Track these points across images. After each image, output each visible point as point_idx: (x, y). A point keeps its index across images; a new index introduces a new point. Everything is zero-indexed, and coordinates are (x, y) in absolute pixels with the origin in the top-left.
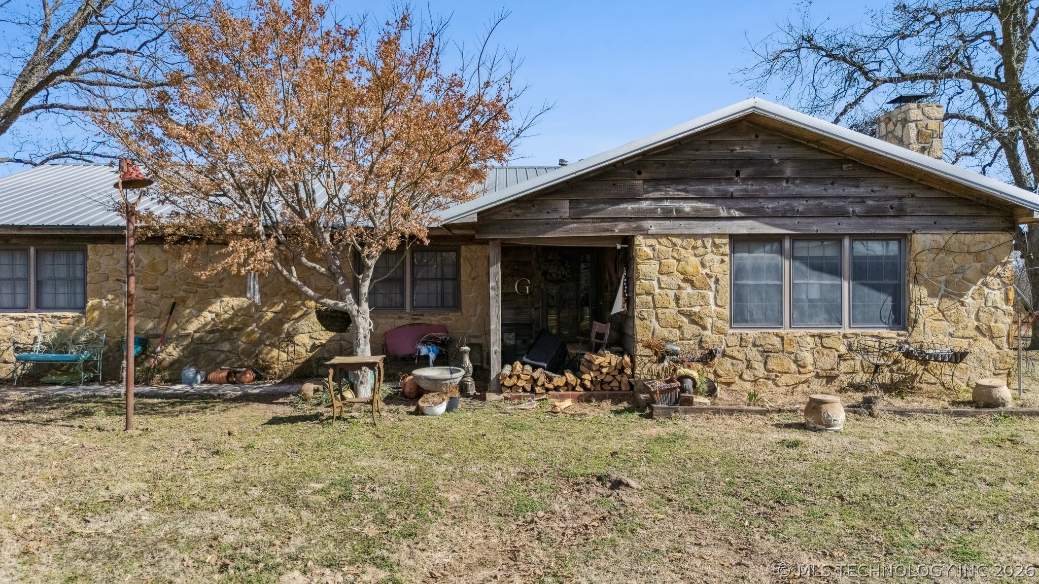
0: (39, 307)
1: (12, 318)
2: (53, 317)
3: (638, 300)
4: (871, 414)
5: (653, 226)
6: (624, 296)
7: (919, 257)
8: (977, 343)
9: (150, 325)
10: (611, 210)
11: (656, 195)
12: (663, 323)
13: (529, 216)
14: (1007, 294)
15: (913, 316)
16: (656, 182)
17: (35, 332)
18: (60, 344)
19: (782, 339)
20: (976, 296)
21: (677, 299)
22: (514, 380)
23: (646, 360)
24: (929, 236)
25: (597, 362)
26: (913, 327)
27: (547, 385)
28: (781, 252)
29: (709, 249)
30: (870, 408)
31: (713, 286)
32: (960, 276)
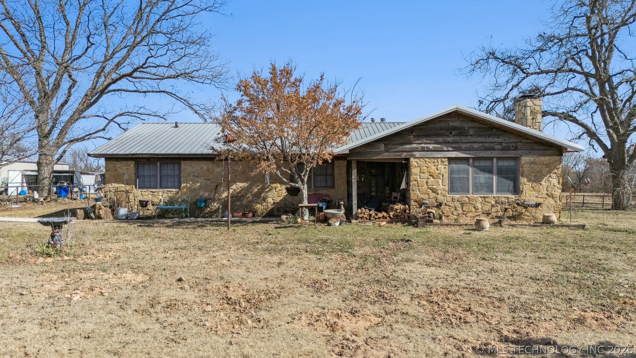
0: (161, 187)
1: (151, 192)
2: (167, 191)
3: (411, 183)
4: (501, 226)
5: (417, 154)
6: (406, 182)
7: (523, 166)
8: (547, 200)
9: (207, 195)
10: (401, 148)
11: (419, 142)
12: (421, 192)
13: (368, 150)
14: (559, 181)
15: (521, 189)
16: (418, 137)
17: (161, 197)
18: (171, 202)
19: (469, 198)
20: (547, 182)
21: (427, 183)
22: (362, 215)
23: (415, 207)
24: (528, 158)
25: (395, 208)
26: (521, 194)
27: (375, 217)
28: (468, 165)
29: (440, 163)
30: (501, 223)
31: (441, 178)
32: (540, 173)
